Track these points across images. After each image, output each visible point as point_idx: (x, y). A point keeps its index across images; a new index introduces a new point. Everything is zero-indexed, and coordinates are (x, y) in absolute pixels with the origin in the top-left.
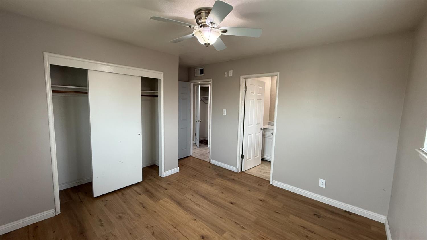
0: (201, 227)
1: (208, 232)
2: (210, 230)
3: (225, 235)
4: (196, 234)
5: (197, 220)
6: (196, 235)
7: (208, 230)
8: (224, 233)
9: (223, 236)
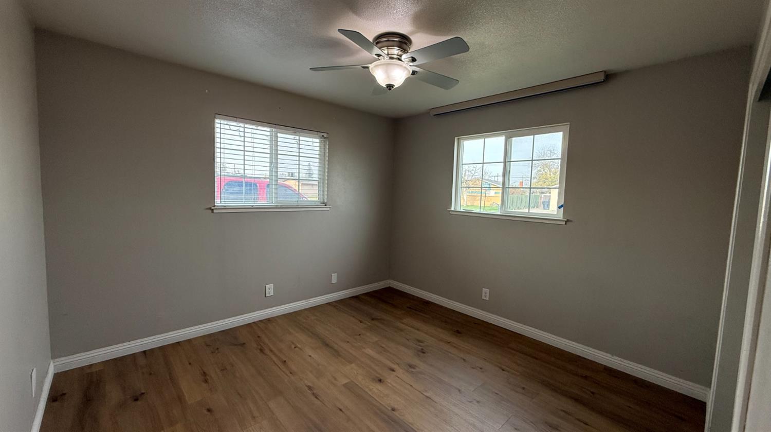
0: (382, 396)
1: (371, 387)
2: (367, 390)
3: (345, 381)
4: (391, 386)
5: (390, 409)
6: (391, 384)
7: (370, 390)
8: (346, 384)
9: (349, 380)
